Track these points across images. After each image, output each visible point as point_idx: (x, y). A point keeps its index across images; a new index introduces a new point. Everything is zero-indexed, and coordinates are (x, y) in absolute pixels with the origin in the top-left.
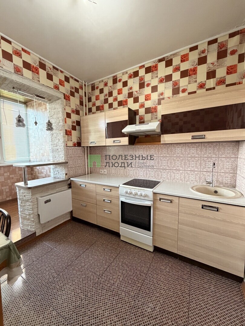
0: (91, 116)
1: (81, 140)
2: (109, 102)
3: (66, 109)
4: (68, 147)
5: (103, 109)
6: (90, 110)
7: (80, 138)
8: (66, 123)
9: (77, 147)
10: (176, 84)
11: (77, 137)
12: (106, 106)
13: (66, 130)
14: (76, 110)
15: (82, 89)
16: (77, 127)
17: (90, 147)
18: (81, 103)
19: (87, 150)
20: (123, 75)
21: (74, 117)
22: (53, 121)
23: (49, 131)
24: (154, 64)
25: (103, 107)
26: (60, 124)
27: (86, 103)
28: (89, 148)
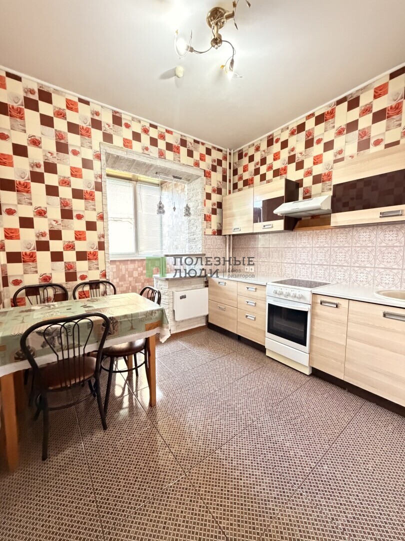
0: (236, 195)
1: (222, 226)
2: (261, 172)
3: (206, 189)
4: (207, 236)
5: (253, 183)
6: (235, 186)
7: (221, 224)
8: (205, 206)
9: (217, 236)
10: (364, 133)
11: (217, 223)
12: (257, 178)
13: (205, 215)
14: (217, 188)
15: (226, 159)
16: (218, 210)
17: (233, 235)
18: (224, 178)
19: (230, 239)
20: (282, 132)
21: (215, 198)
22: (191, 205)
23: (187, 217)
24: (329, 109)
25: (252, 180)
26: (198, 208)
27: (230, 177)
28: (231, 237)
